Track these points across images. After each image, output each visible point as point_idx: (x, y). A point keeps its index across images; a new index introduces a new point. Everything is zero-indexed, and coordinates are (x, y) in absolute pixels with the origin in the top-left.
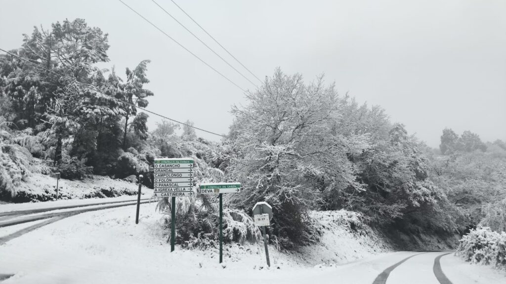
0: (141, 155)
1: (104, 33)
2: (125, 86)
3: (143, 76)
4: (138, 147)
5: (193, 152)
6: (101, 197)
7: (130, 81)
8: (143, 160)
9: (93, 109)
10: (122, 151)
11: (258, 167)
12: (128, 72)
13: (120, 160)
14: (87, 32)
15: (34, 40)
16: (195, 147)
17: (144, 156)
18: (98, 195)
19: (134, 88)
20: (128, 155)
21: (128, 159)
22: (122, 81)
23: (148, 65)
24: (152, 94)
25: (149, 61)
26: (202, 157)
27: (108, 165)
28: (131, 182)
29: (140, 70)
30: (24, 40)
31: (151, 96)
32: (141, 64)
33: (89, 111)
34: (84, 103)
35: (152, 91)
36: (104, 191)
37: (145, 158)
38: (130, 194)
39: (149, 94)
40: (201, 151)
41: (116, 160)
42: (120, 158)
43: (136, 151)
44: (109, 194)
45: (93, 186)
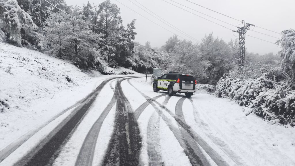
0: (133, 59)
1: (119, 8)
2: (126, 30)
3: (133, 26)
4: (131, 56)
5: (151, 57)
6: (123, 74)
7: (129, 29)
8: (134, 61)
9: (120, 43)
10: (127, 57)
11: (176, 69)
12: (128, 25)
13: (126, 61)
14: (112, 7)
15: (88, 7)
16: (151, 55)
17: (134, 59)
18: (122, 74)
19: (131, 32)
20: (129, 59)
21: (129, 61)
22: (125, 28)
23: (135, 21)
24: (137, 34)
25: (136, 20)
26: (155, 60)
27: (122, 63)
28: (130, 69)
29: (132, 24)
30: (84, 6)
31: (136, 35)
32: (133, 21)
33: (119, 44)
34: (117, 41)
35: (137, 33)
36: (124, 72)
37: (134, 60)
38: (131, 74)
39: (136, 34)
40: (154, 57)
41: (125, 61)
42: (126, 60)
43: (131, 57)
44: (125, 73)
45: (120, 70)
